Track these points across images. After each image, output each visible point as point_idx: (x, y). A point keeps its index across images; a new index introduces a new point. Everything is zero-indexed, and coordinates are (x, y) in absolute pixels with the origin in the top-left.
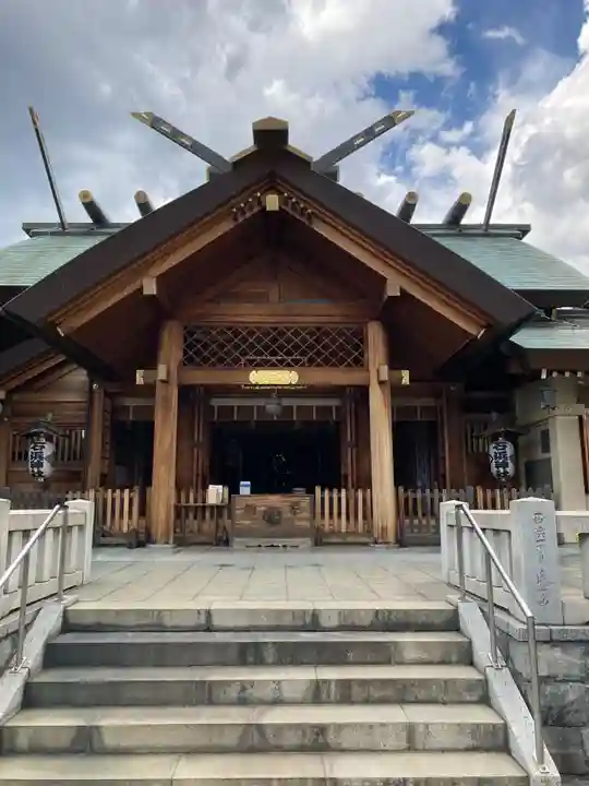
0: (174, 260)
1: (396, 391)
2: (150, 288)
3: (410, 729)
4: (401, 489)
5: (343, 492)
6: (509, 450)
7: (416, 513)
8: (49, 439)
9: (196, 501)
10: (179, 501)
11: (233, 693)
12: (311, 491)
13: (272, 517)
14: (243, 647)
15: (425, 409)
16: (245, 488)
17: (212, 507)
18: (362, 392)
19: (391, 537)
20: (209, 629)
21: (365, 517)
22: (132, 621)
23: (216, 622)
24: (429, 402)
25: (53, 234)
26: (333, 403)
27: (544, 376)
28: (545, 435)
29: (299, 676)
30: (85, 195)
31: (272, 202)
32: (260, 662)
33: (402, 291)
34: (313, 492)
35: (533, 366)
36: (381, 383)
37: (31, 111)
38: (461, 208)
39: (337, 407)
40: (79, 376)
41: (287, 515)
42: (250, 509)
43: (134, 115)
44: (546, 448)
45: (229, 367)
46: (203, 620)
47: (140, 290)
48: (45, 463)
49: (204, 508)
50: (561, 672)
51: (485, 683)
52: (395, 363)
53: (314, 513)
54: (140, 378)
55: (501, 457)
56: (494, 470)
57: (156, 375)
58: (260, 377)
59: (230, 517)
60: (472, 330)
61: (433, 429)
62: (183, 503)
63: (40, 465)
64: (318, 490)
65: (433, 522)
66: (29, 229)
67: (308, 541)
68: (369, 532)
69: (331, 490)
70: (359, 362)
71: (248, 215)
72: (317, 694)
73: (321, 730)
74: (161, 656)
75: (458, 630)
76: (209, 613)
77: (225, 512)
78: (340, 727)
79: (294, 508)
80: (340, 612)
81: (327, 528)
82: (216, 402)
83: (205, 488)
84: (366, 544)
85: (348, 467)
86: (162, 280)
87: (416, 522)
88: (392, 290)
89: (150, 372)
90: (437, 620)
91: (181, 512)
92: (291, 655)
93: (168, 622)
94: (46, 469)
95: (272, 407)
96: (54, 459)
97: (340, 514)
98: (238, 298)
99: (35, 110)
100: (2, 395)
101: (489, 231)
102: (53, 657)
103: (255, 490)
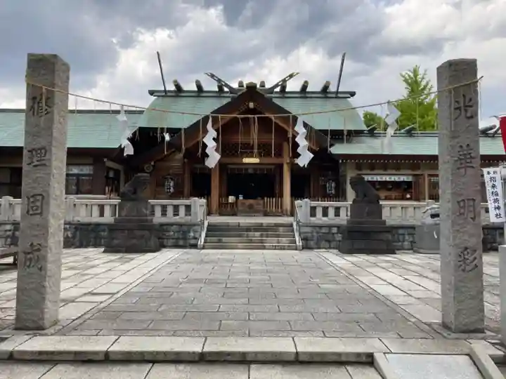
3: (278, 240)
5: (274, 199)
6: (333, 185)
8: (172, 179)
9: (225, 201)
10: (219, 201)
11: (245, 236)
12: (263, 199)
13: (251, 207)
16: (241, 197)
17: (231, 203)
18: (281, 166)
19: (289, 213)
21: (281, 208)
23: (241, 225)
25: (162, 96)
29: (258, 234)
30: (175, 82)
31: (251, 105)
32: (250, 231)
33: (293, 135)
35: (337, 159)
36: (287, 163)
38: (327, 86)
40: (180, 156)
41: (255, 206)
42: (243, 204)
46: (238, 225)
48: (172, 188)
49: (228, 204)
50: (308, 231)
51: (294, 235)
53: (264, 206)
55: (330, 187)
56: (328, 191)
58: (246, 160)
59: (236, 207)
62: (221, 202)
63: (170, 189)
64: (266, 198)
66: (152, 93)
67: (262, 215)
68: (282, 212)
69: (270, 198)
70: (281, 156)
71: (243, 109)
72: (262, 236)
73: (262, 240)
76: (239, 223)
77: (235, 205)
78: (265, 240)
79: (258, 204)
80: (267, 224)
81: (268, 210)
82: (231, 167)
83: (228, 197)
88: (289, 135)
90: (289, 225)
91: (220, 205)
92: (256, 230)
93: (230, 225)
94: (172, 190)
95: (250, 171)
96: (175, 187)
97: (273, 206)
100: (152, 163)
101: (338, 95)
102: (208, 230)
103: (244, 198)
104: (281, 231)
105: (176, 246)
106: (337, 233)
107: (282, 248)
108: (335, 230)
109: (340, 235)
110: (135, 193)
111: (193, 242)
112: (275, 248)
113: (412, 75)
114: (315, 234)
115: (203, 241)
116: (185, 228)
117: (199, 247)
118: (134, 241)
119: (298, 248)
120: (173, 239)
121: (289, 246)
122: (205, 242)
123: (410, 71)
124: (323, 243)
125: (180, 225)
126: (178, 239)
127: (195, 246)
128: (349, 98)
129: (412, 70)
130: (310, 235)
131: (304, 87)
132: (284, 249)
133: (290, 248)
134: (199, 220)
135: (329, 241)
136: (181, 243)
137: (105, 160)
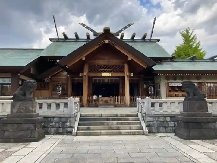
0: (88, 53)
1: (130, 77)
2: (84, 59)
3: (130, 127)
4: (131, 96)
5: (120, 97)
6: (153, 89)
7: (134, 101)
8: (61, 86)
9: (91, 98)
10: (88, 98)
11: (106, 124)
12: (113, 97)
13: (106, 102)
14: (107, 118)
15: (136, 80)
16: (100, 96)
17: (95, 100)
18: (124, 78)
19: (129, 105)
20: (101, 117)
21: (124, 102)
22: (90, 115)
23: (103, 116)
24: (137, 79)
25: (57, 41)
26: (118, 79)
27: (158, 75)
28: (160, 86)
29: (115, 122)
30: (64, 33)
31: (107, 42)
32: (109, 120)
33: (131, 59)
34: (114, 97)
35: (156, 73)
36: (127, 76)
37: (53, 16)
38: (145, 36)
39: (118, 80)
40: (65, 73)
41: (109, 102)
42: (102, 100)
43: (80, 24)
44: (160, 88)
45: (98, 73)
46: (101, 115)
47: (82, 59)
49: (93, 100)
50: (150, 121)
51: (140, 122)
52: (130, 72)
53: (114, 101)
54: (80, 75)
55: (151, 90)
56: (150, 92)
57: (84, 74)
58: (104, 75)
59: (98, 102)
60: (144, 66)
61: (138, 84)
62: (89, 99)
64: (115, 96)
65: (135, 103)
66: (51, 40)
67: (113, 106)
68: (125, 105)
69: (117, 97)
70: (123, 72)
71: (102, 44)
72: (118, 124)
73: (119, 127)
74: (95, 120)
75: (139, 121)
76: (101, 114)
77: (97, 101)
78: (121, 127)
79: (110, 100)
80: (121, 114)
81: (117, 104)
82: (94, 79)
83: (93, 96)
84: (124, 107)
85: (121, 92)
86: (86, 57)
87: (134, 103)
88: (129, 59)
89: (82, 74)
90: (135, 115)
91: (88, 101)
92: (113, 120)
93: (96, 116)
94: (60, 92)
95: (106, 81)
96: (62, 91)
97: (119, 101)
98: (99, 59)
99: (54, 16)
100: (50, 77)
101: (151, 41)
102: (80, 120)
103: (102, 97)
104: (131, 120)
105: (57, 133)
106: (170, 121)
107: (134, 134)
108: (168, 119)
109: (172, 123)
110: (24, 95)
111: (69, 129)
112: (129, 134)
113: (186, 32)
114: (155, 122)
115: (76, 129)
116: (63, 120)
117: (73, 134)
118: (22, 133)
119: (145, 133)
120: (55, 127)
121: (138, 132)
122: (78, 130)
123: (185, 30)
124: (162, 129)
125: (60, 117)
126: (58, 127)
127: (70, 133)
128: (157, 42)
129: (186, 30)
130: (151, 123)
131: (133, 37)
132: (135, 134)
133: (139, 134)
134: (74, 113)
135: (165, 127)
136: (61, 130)
137: (19, 75)
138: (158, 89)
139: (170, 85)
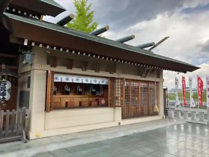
6: (8, 86)
27: (26, 44)
28: (29, 79)
44: (29, 87)
138: (26, 89)
139: (57, 78)
